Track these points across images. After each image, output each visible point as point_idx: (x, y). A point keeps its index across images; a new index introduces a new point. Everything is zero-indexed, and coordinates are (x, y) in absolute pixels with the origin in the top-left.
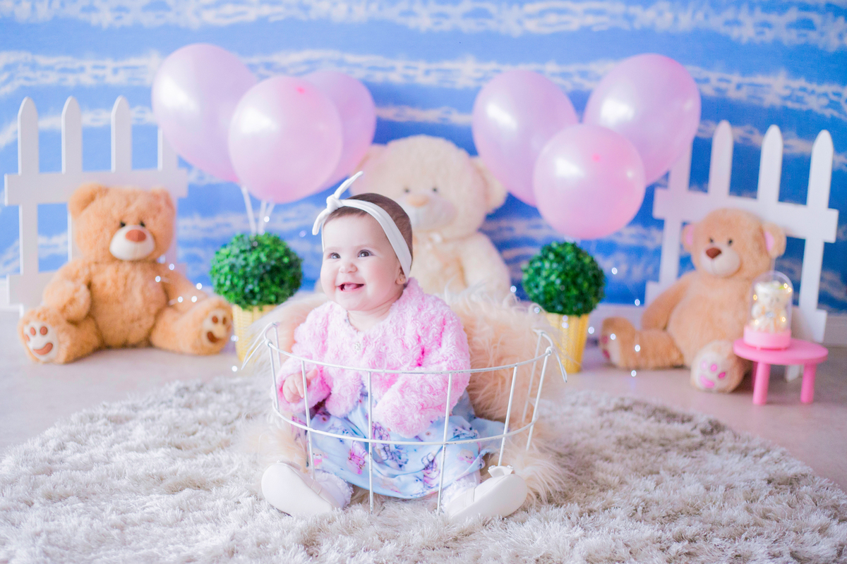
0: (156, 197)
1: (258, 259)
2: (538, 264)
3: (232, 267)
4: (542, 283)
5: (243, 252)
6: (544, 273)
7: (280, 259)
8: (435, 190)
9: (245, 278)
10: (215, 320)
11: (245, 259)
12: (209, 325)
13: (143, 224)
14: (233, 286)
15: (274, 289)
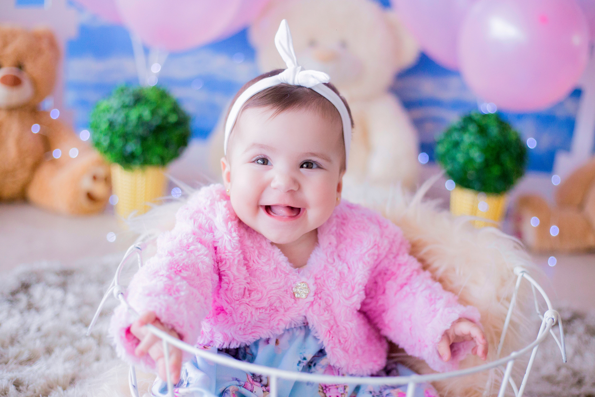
0: (37, 38)
1: (140, 118)
2: (455, 136)
3: (111, 124)
4: (460, 157)
5: (125, 106)
6: (463, 147)
7: (165, 118)
8: (344, 44)
9: (125, 137)
10: (95, 178)
11: (127, 117)
12: (87, 184)
13: (20, 66)
14: (111, 146)
15: (159, 150)
